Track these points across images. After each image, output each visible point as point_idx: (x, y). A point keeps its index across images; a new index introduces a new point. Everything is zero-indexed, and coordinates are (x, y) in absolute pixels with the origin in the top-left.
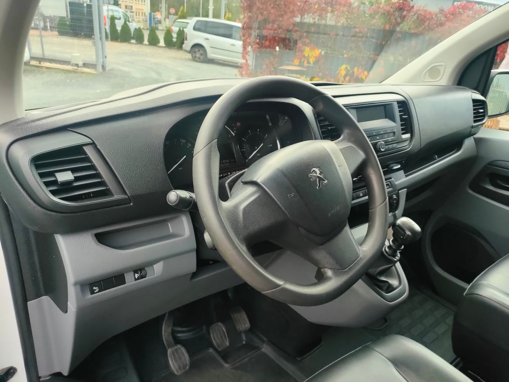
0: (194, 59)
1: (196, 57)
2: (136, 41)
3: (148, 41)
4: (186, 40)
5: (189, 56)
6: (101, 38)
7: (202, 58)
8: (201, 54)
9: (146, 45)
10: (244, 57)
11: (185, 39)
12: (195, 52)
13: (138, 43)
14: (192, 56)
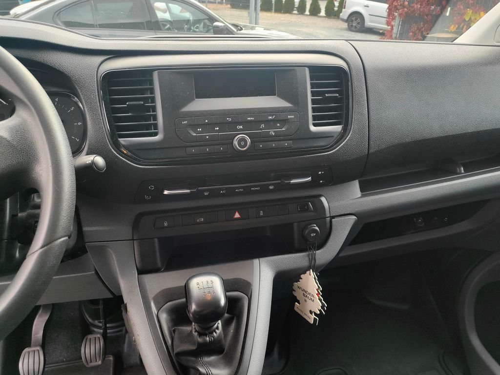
0: (350, 29)
1: (352, 26)
2: (298, 12)
3: (310, 11)
4: (345, 8)
5: (345, 25)
6: (256, 9)
7: (358, 27)
8: (358, 23)
9: (307, 15)
10: (388, 23)
11: (343, 7)
12: (352, 21)
13: (299, 14)
14: (348, 25)
